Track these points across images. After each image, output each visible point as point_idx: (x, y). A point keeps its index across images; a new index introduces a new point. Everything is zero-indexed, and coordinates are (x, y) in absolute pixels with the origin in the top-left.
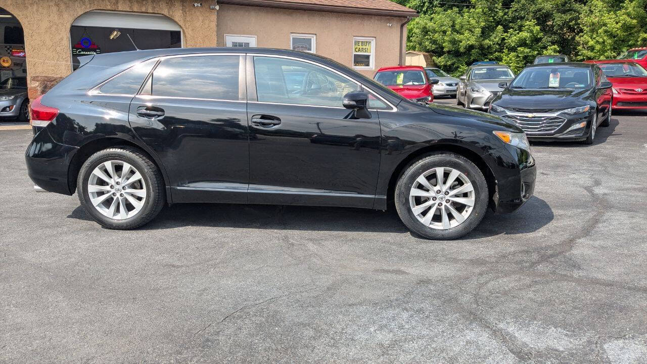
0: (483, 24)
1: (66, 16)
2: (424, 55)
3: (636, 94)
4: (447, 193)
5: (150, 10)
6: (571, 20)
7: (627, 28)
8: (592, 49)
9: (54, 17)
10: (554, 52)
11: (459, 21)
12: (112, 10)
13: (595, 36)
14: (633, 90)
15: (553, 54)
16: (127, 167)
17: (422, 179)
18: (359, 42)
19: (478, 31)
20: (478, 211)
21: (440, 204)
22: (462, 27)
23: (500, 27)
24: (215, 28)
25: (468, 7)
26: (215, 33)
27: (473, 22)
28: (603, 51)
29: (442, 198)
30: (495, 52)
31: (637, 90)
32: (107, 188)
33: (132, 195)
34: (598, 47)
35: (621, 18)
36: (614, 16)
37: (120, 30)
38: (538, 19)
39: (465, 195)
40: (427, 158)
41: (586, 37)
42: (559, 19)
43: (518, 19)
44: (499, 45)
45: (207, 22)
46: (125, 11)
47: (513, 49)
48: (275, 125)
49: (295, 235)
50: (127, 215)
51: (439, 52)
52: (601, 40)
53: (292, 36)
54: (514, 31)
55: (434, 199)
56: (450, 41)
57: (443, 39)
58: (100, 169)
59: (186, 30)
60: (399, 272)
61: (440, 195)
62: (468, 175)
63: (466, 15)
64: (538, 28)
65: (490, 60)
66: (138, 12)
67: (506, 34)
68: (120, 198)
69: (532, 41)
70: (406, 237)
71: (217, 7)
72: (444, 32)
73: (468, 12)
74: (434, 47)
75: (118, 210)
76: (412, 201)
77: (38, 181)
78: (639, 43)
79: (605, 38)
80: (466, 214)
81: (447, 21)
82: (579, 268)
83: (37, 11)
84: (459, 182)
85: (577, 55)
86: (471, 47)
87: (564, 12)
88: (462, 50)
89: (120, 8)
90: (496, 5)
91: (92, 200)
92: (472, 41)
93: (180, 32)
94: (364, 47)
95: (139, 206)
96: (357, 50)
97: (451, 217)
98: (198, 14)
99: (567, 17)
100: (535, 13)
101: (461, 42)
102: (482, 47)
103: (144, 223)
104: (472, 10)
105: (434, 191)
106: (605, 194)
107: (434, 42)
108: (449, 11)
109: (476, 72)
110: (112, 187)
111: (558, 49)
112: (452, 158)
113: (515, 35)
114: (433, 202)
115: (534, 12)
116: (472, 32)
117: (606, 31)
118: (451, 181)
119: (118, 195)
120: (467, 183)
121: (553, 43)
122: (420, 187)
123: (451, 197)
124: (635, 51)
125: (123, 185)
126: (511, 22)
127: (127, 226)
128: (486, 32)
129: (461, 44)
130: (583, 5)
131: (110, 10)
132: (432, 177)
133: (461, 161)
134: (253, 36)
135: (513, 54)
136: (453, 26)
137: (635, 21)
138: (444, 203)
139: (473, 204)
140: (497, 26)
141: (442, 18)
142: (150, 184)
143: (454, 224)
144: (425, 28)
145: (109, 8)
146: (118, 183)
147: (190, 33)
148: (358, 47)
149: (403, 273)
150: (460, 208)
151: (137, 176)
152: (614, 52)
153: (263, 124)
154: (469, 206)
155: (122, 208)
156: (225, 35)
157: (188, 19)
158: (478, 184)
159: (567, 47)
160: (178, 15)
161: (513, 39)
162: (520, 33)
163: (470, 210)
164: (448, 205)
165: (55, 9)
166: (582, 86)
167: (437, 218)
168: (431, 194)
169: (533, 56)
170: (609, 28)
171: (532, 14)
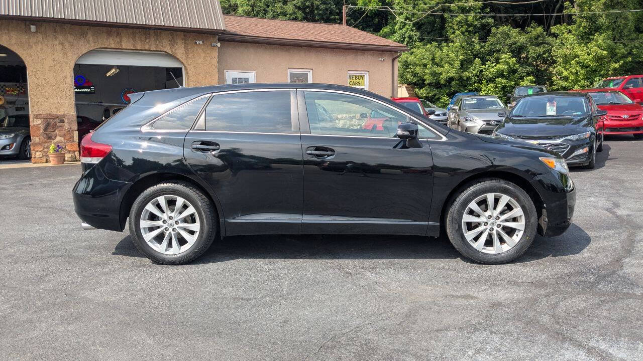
0: (461, 57)
1: (69, 54)
2: (406, 87)
3: (622, 120)
4: (498, 218)
5: (153, 48)
6: (544, 53)
7: (598, 59)
8: (566, 79)
9: (58, 55)
10: (530, 82)
11: (438, 54)
12: (116, 49)
13: (568, 67)
14: (620, 117)
15: (529, 84)
16: (180, 201)
17: (473, 205)
18: (352, 76)
19: (457, 64)
20: (529, 234)
21: (492, 229)
22: (442, 60)
23: (477, 60)
24: (217, 65)
25: (446, 41)
26: (216, 70)
27: (452, 55)
28: (576, 82)
29: (493, 223)
30: (474, 83)
31: (623, 116)
32: (160, 223)
33: (185, 229)
34: (572, 77)
35: (592, 50)
36: (585, 48)
37: (118, 67)
38: (513, 52)
39: (515, 220)
40: (478, 185)
41: (560, 68)
42: (533, 51)
43: (494, 52)
44: (478, 76)
45: (209, 59)
46: (129, 49)
47: (491, 80)
48: (329, 156)
49: (349, 264)
50: (180, 249)
51: (420, 84)
52: (574, 71)
53: (289, 71)
54: (492, 63)
55: (486, 224)
56: (431, 74)
57: (425, 72)
58: (153, 204)
59: (188, 67)
60: (467, 297)
61: (491, 220)
62: (518, 200)
63: (445, 49)
64: (514, 60)
65: (470, 91)
66: (141, 50)
67: (484, 66)
68: (173, 233)
69: (509, 73)
70: (458, 263)
71: (219, 45)
72: (425, 65)
73: (447, 46)
74: (415, 79)
75: (170, 245)
76: (464, 228)
77: (85, 218)
78: (610, 73)
79: (578, 69)
80: (517, 238)
81: (428, 55)
82: (638, 286)
83: (41, 49)
84: (509, 207)
85: (551, 84)
86: (451, 79)
87: (538, 45)
88: (442, 82)
89: (124, 47)
90: (473, 39)
91: (144, 236)
92: (452, 73)
93: (181, 69)
94: (358, 81)
95: (192, 240)
96: (351, 83)
97: (502, 241)
98: (200, 51)
99: (541, 50)
100: (510, 46)
101: (441, 74)
102: (461, 79)
103: (196, 258)
104: (450, 44)
105: (486, 217)
106: (628, 215)
107: (415, 75)
108: (429, 46)
109: (467, 102)
110: (164, 222)
111: (534, 80)
112: (502, 184)
113: (493, 67)
114: (485, 227)
115: (509, 45)
116: (452, 65)
117: (578, 63)
118: (501, 207)
119: (171, 230)
120: (516, 208)
121: (528, 74)
122: (471, 212)
123: (502, 221)
124: (610, 81)
125: (176, 219)
126: (487, 55)
127: (180, 261)
128: (465, 65)
129: (441, 76)
130: (555, 38)
131: (114, 49)
132: (483, 203)
133: (510, 186)
134: (252, 72)
135: (491, 85)
136: (433, 59)
137: (605, 52)
138: (495, 228)
139: (523, 228)
140: (475, 59)
141: (422, 53)
142: (204, 217)
143: (505, 248)
144: (406, 61)
145: (113, 46)
146: (170, 218)
147: (193, 69)
148: (352, 81)
149: (472, 297)
150: (511, 232)
151: (191, 210)
152: (587, 81)
153: (317, 156)
154: (520, 230)
155: (174, 242)
156: (225, 71)
157: (190, 56)
158: (527, 208)
159: (542, 78)
160: (180, 52)
161: (491, 70)
162: (498, 65)
163: (521, 234)
164: (499, 229)
165: (59, 47)
166: (580, 113)
167: (489, 243)
168: (483, 219)
169: (511, 86)
170: (581, 59)
171: (507, 47)
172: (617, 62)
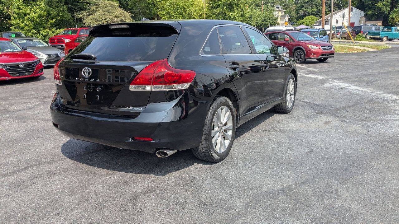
7: (40, 16)
13: (21, 20)
28: (29, 30)
34: (26, 27)
35: (37, 11)
52: (27, 23)
117: (28, 18)
152: (36, 30)
170: (31, 16)
172: (52, 19)
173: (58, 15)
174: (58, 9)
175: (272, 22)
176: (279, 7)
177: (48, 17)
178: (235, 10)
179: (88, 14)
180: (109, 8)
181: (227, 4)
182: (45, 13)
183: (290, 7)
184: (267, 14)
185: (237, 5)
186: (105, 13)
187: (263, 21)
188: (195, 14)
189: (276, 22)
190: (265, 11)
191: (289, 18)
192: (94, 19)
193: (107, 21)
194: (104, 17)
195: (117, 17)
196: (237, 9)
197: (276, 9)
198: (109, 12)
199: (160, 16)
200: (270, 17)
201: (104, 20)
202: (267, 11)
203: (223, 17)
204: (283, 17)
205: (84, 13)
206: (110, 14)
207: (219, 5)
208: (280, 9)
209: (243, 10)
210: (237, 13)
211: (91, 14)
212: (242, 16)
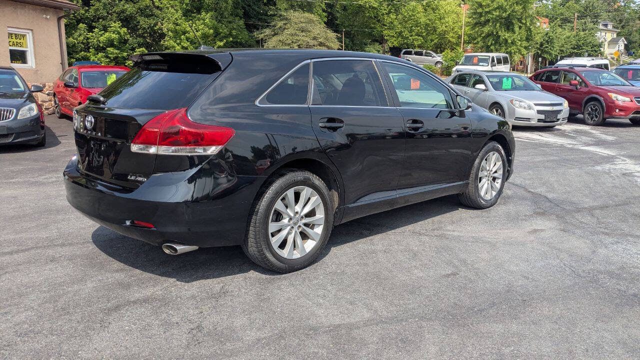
7: (205, 36)
13: (178, 41)
18: (11, 34)
23: (82, 26)
30: (81, 51)
35: (200, 27)
36: (194, 25)
38: (122, 21)
42: (143, 22)
43: (100, 18)
44: (85, 44)
47: (99, 49)
54: (100, 31)
64: (125, 30)
67: (91, 34)
69: (120, 42)
79: (188, 44)
87: (148, 16)
94: (18, 41)
96: (11, 44)
99: (152, 21)
100: (119, 14)
113: (102, 35)
115: (117, 13)
117: (187, 38)
118: (494, 162)
121: (140, 45)
126: (93, 21)
130: (160, 11)
135: (100, 55)
140: (78, 24)
148: (12, 40)
161: (99, 38)
162: (106, 34)
164: (491, 180)
169: (123, 57)
170: (191, 35)
171: (115, 15)
172: (221, 41)
173: (230, 35)
174: (230, 25)
175: (592, 51)
176: (607, 25)
177: (215, 37)
178: (517, 29)
179: (273, 33)
180: (304, 25)
181: (502, 18)
182: (212, 31)
183: (631, 24)
184: (583, 36)
185: (520, 20)
186: (297, 32)
187: (574, 48)
188: (451, 34)
189: (600, 50)
190: (579, 31)
191: (625, 45)
192: (280, 41)
193: (298, 45)
194: (296, 38)
195: (315, 38)
196: (520, 28)
197: (601, 27)
198: (302, 31)
199: (385, 38)
200: (588, 41)
201: (295, 43)
202: (584, 30)
203: (493, 40)
204: (613, 42)
205: (268, 31)
206: (304, 34)
207: (488, 21)
208: (610, 27)
209: (530, 29)
210: (519, 34)
211: (277, 34)
212: (527, 40)
